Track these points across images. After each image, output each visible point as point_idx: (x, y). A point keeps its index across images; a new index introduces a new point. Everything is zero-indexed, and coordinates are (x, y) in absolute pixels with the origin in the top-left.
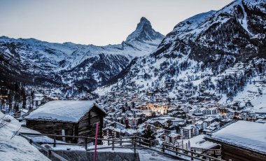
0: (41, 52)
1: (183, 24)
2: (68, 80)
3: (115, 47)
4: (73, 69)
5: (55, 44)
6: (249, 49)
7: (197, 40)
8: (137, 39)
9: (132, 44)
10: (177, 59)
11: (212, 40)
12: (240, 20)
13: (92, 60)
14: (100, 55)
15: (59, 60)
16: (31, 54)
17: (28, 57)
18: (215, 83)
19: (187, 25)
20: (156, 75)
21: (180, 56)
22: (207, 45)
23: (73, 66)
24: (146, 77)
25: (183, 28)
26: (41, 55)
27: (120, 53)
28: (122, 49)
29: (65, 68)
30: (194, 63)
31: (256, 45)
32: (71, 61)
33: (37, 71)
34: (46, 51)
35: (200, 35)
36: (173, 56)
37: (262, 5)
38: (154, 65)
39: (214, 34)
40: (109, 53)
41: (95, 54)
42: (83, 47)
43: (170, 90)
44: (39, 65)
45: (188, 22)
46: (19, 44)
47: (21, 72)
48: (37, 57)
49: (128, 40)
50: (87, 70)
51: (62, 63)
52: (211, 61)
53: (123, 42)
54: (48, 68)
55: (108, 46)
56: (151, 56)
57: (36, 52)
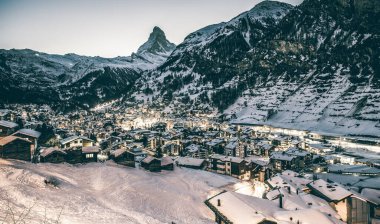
0: (37, 65)
1: (193, 35)
2: (67, 96)
3: (124, 59)
4: (74, 84)
5: (54, 56)
6: (245, 63)
7: (202, 53)
8: (149, 51)
9: (143, 56)
10: (181, 72)
11: (215, 53)
12: (243, 33)
13: (95, 74)
14: (105, 68)
15: (57, 74)
16: (25, 67)
17: (22, 71)
18: (210, 97)
19: (197, 37)
20: (158, 89)
21: (185, 70)
22: (210, 58)
23: (74, 81)
24: (148, 91)
25: (193, 40)
26: (37, 68)
27: (129, 65)
28: (132, 61)
29: (65, 83)
30: (198, 77)
31: (251, 59)
32: (72, 75)
33: (31, 87)
34: (43, 63)
35: (205, 48)
36: (179, 69)
37: (263, 19)
38: (158, 79)
39: (218, 47)
40: (116, 66)
41: (100, 67)
42: (88, 59)
43: (167, 105)
44: (33, 80)
45: (199, 33)
46: (10, 56)
47: (11, 88)
48: (32, 70)
49: (140, 51)
50: (89, 85)
51: (62, 78)
52: (213, 74)
53: (133, 54)
54: (45, 83)
55: (116, 59)
56: (158, 69)
57: (31, 65)
